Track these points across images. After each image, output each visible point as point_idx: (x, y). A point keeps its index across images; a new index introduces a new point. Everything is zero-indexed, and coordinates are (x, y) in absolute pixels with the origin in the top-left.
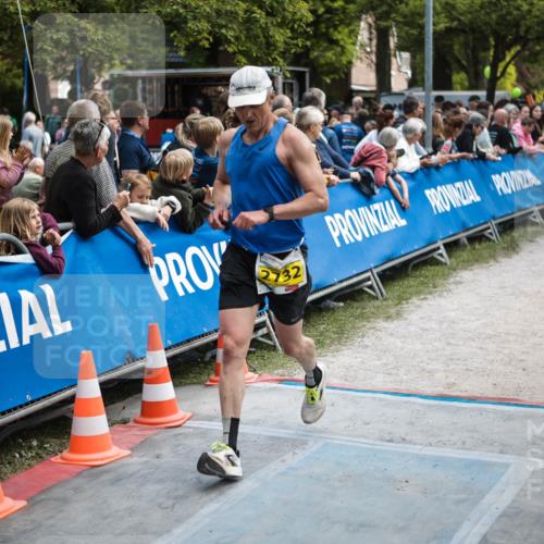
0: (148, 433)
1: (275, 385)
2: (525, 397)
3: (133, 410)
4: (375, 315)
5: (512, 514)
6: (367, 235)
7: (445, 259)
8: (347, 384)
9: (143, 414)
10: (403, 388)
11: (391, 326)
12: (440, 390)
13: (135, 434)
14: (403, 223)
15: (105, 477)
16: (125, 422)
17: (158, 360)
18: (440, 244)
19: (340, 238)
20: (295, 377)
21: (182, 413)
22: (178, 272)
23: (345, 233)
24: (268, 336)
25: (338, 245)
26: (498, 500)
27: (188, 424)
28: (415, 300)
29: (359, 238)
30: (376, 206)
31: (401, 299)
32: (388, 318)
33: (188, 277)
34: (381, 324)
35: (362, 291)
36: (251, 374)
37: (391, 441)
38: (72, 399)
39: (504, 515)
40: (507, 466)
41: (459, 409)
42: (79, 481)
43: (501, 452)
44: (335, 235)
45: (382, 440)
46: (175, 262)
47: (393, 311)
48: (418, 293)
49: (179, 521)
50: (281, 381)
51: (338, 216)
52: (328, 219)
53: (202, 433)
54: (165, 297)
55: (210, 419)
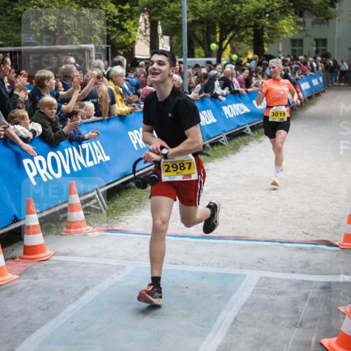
0: (28, 264)
1: (104, 233)
2: (251, 235)
3: (19, 251)
5: (250, 304)
9: (25, 253)
13: (20, 265)
15: (5, 292)
16: (13, 258)
17: (33, 220)
19: (137, 144)
20: (118, 228)
21: (48, 252)
22: (42, 168)
23: (140, 141)
25: (137, 149)
26: (242, 295)
27: (53, 258)
33: (48, 170)
36: (89, 227)
37: (175, 264)
39: (246, 304)
40: (245, 276)
41: (214, 243)
43: (241, 268)
44: (134, 143)
45: (170, 264)
46: (40, 162)
49: (52, 317)
50: (108, 231)
51: (136, 131)
52: (130, 133)
53: (62, 264)
54: (34, 183)
55: (66, 254)
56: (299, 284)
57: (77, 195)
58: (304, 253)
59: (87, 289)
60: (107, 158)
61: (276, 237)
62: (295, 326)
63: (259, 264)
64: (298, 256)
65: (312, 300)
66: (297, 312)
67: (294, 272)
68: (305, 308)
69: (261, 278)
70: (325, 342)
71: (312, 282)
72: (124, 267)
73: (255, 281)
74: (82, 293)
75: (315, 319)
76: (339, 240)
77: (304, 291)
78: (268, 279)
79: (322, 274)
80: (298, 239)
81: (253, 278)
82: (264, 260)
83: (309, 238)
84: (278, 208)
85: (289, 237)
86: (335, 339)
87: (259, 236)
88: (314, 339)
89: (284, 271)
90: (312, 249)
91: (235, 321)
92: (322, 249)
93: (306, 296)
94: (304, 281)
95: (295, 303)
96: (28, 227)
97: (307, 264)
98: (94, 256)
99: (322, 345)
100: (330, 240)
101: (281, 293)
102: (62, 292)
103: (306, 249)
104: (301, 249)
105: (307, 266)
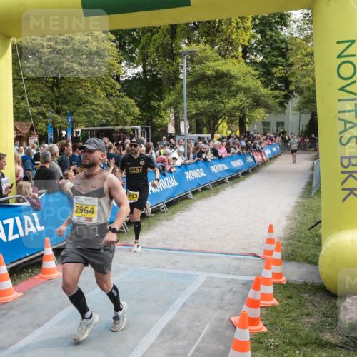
1: (122, 247)
2: (210, 250)
4: (162, 219)
7: (192, 197)
8: (148, 246)
10: (167, 247)
11: (167, 223)
12: (180, 247)
14: (177, 184)
15: (54, 284)
18: (190, 192)
26: (192, 289)
28: (178, 213)
29: (158, 191)
30: (166, 179)
31: (173, 213)
32: (167, 220)
34: (165, 222)
35: (159, 210)
37: (159, 267)
38: (42, 255)
39: (194, 294)
40: (197, 276)
41: (186, 255)
42: (43, 285)
43: (197, 271)
45: (156, 267)
47: (169, 218)
48: (180, 210)
50: (124, 245)
56: (229, 282)
58: (238, 261)
61: (224, 251)
62: (219, 308)
63: (210, 268)
64: (235, 263)
65: (234, 292)
66: (222, 299)
67: (228, 274)
68: (228, 297)
69: (208, 277)
70: (233, 319)
71: (237, 280)
72: (127, 269)
73: (204, 279)
75: (232, 305)
76: (261, 253)
77: (231, 286)
78: (212, 278)
79: (245, 275)
80: (238, 252)
81: (203, 277)
82: (213, 265)
83: (244, 252)
84: (231, 232)
85: (232, 252)
86: (238, 317)
87: (215, 250)
88: (227, 317)
89: (223, 273)
90: (244, 259)
91: (184, 304)
92: (251, 259)
93: (232, 289)
94: (233, 280)
95: (224, 293)
97: (238, 269)
99: (231, 321)
100: (257, 253)
101: (216, 288)
102: (87, 284)
103: (240, 259)
104: (237, 259)
105: (237, 270)
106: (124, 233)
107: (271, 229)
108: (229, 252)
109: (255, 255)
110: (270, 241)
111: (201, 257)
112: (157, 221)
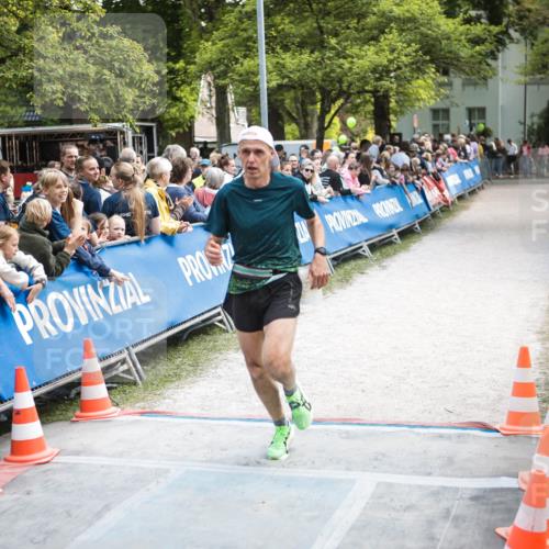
1: (138, 417)
2: (365, 417)
3: (3, 449)
4: (227, 348)
5: (360, 527)
6: (216, 274)
8: (205, 413)
9: (13, 452)
13: (6, 472)
17: (25, 400)
19: (192, 277)
20: (156, 409)
21: (49, 450)
22: (41, 316)
23: (196, 272)
24: (128, 372)
25: (191, 284)
26: (349, 512)
27: (57, 459)
29: (210, 277)
33: (51, 320)
35: (214, 326)
36: (114, 409)
37: (247, 465)
40: (353, 482)
43: (348, 469)
44: (187, 275)
45: (239, 464)
46: (37, 308)
50: (142, 414)
51: (189, 257)
52: (181, 260)
53: (70, 468)
54: (28, 341)
55: (77, 453)
56: (437, 493)
57: (96, 360)
58: (446, 443)
59: (107, 508)
60: (147, 299)
61: (403, 418)
63: (378, 461)
64: (439, 447)
65: (456, 518)
66: (432, 538)
67: (429, 474)
68: (445, 531)
69: (378, 484)
71: (457, 489)
72: (167, 471)
73: (369, 489)
74: (99, 515)
76: (500, 421)
77: (445, 504)
78: (390, 485)
79: (473, 476)
80: (438, 420)
81: (366, 484)
82: (384, 455)
83: (454, 419)
84: (408, 373)
85: (424, 419)
87: (378, 417)
89: (415, 473)
90: (459, 436)
92: (474, 436)
93: (448, 511)
94: (445, 488)
95: (431, 523)
96: (18, 412)
97: (450, 461)
98: (121, 455)
100: (486, 421)
101: (408, 508)
102: (69, 514)
103: (449, 437)
104: (441, 436)
105: (450, 464)
106: (135, 383)
107: (524, 359)
108: (413, 421)
109: (486, 428)
110: (522, 390)
111: (348, 436)
112: (210, 350)
